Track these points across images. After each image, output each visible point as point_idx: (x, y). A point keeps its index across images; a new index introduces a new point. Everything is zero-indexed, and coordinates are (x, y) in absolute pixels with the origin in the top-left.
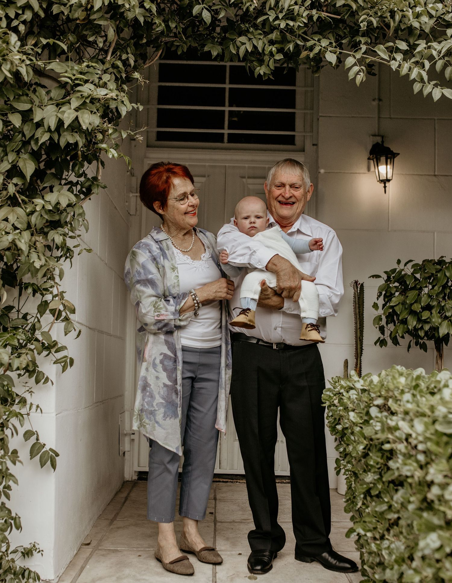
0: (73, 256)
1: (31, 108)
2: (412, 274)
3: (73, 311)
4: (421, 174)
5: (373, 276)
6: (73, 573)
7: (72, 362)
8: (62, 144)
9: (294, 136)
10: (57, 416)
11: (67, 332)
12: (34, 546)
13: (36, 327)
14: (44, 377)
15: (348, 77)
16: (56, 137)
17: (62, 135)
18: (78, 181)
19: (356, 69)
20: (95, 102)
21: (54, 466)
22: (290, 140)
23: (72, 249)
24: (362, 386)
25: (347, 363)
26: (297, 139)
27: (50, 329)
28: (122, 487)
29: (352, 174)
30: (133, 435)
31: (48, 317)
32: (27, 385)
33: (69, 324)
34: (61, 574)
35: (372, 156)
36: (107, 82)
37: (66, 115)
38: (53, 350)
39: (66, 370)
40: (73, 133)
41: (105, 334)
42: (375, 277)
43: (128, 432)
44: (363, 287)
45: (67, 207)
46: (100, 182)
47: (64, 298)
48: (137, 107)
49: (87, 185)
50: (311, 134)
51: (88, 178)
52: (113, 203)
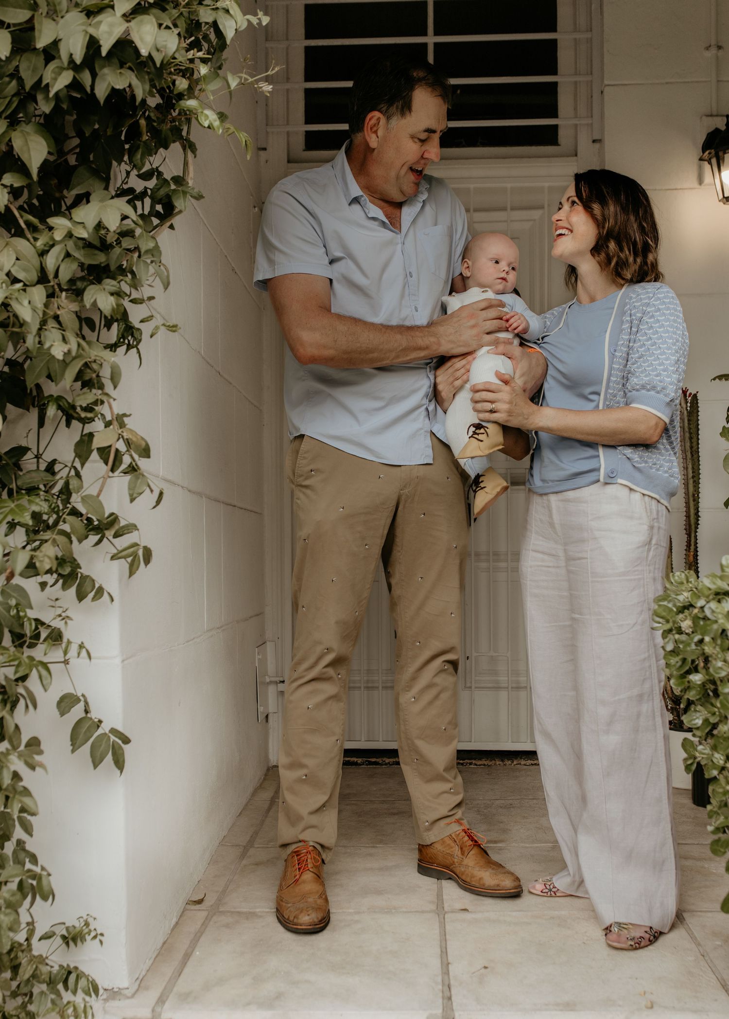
0: (140, 340)
1: (31, 19)
3: (146, 452)
5: (720, 377)
6: (168, 970)
7: (148, 555)
8: (101, 92)
9: (555, 128)
10: (126, 662)
11: (135, 495)
12: (87, 924)
13: (71, 487)
14: (94, 586)
16: (86, 78)
17: (100, 73)
18: (146, 188)
20: (167, 7)
21: (119, 763)
23: (138, 326)
26: (561, 131)
27: (100, 491)
28: (264, 779)
29: (668, 191)
31: (94, 467)
32: (58, 603)
33: (137, 478)
34: (144, 973)
35: (706, 153)
37: (103, 28)
38: (110, 534)
39: (137, 572)
40: (122, 71)
41: (223, 503)
42: (724, 379)
43: (273, 679)
44: (697, 400)
45: (123, 237)
46: (190, 187)
47: (127, 427)
48: (258, 21)
49: (162, 192)
50: (590, 122)
51: (165, 180)
52: (229, 259)
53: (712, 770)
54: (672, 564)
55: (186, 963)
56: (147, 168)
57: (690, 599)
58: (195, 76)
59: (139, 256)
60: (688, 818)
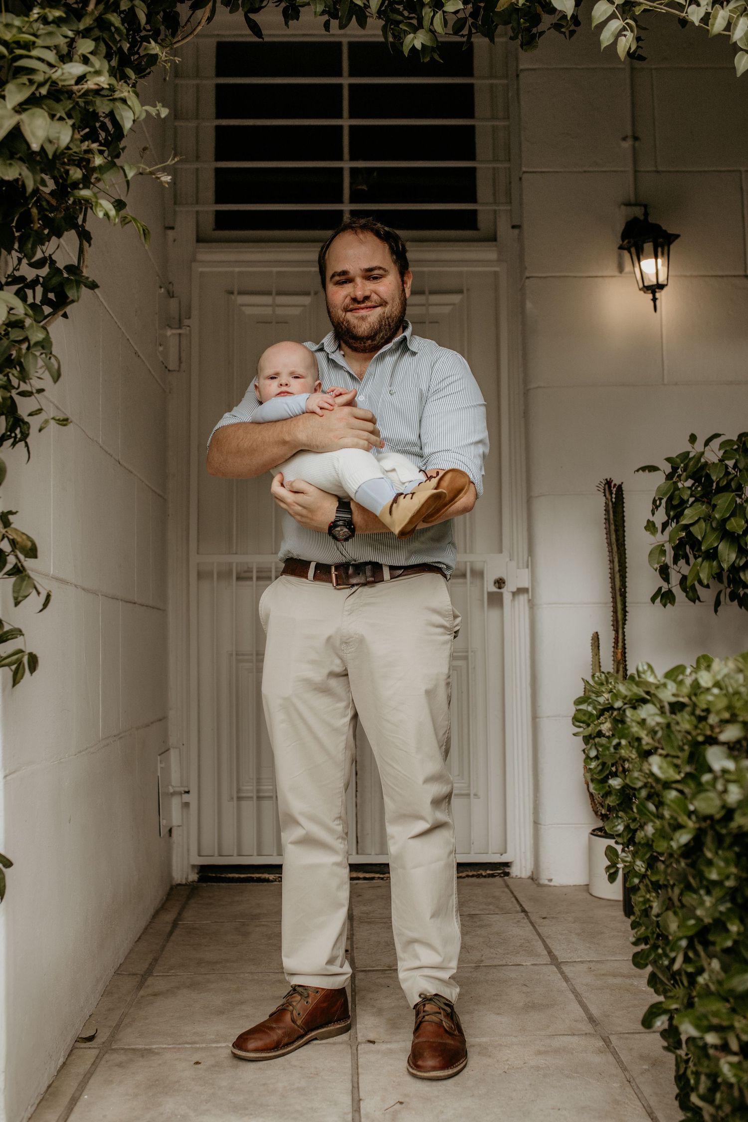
0: (28, 434)
2: (721, 461)
3: (32, 552)
4: (721, 273)
5: (643, 469)
7: (33, 661)
9: (475, 212)
10: (8, 778)
11: (20, 598)
15: (599, 43)
18: (38, 276)
19: (616, 25)
20: (62, 98)
22: (468, 221)
23: (27, 419)
24: (674, 695)
25: (598, 638)
26: (481, 218)
28: (167, 900)
30: (186, 795)
33: (23, 580)
35: (626, 241)
36: (89, 56)
39: (22, 681)
40: (12, 162)
41: (121, 600)
42: (647, 471)
43: (177, 789)
44: (622, 491)
45: (12, 327)
46: (84, 276)
47: (12, 526)
48: (157, 112)
49: (55, 281)
50: (509, 208)
51: (58, 269)
52: (132, 343)
53: (633, 878)
54: (600, 662)
55: (72, 1109)
56: (39, 255)
57: (610, 701)
58: (92, 165)
59: (28, 348)
60: (618, 932)
